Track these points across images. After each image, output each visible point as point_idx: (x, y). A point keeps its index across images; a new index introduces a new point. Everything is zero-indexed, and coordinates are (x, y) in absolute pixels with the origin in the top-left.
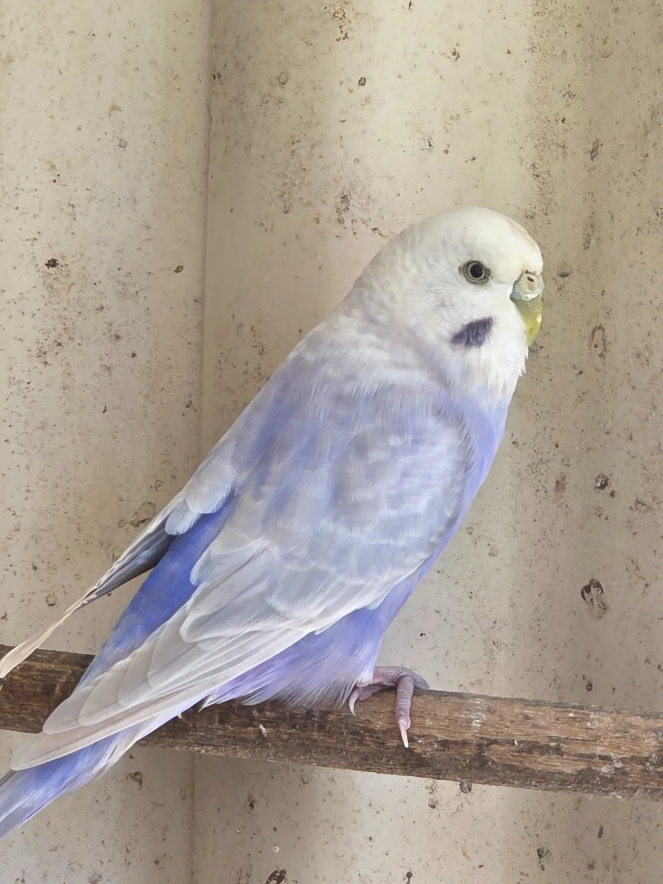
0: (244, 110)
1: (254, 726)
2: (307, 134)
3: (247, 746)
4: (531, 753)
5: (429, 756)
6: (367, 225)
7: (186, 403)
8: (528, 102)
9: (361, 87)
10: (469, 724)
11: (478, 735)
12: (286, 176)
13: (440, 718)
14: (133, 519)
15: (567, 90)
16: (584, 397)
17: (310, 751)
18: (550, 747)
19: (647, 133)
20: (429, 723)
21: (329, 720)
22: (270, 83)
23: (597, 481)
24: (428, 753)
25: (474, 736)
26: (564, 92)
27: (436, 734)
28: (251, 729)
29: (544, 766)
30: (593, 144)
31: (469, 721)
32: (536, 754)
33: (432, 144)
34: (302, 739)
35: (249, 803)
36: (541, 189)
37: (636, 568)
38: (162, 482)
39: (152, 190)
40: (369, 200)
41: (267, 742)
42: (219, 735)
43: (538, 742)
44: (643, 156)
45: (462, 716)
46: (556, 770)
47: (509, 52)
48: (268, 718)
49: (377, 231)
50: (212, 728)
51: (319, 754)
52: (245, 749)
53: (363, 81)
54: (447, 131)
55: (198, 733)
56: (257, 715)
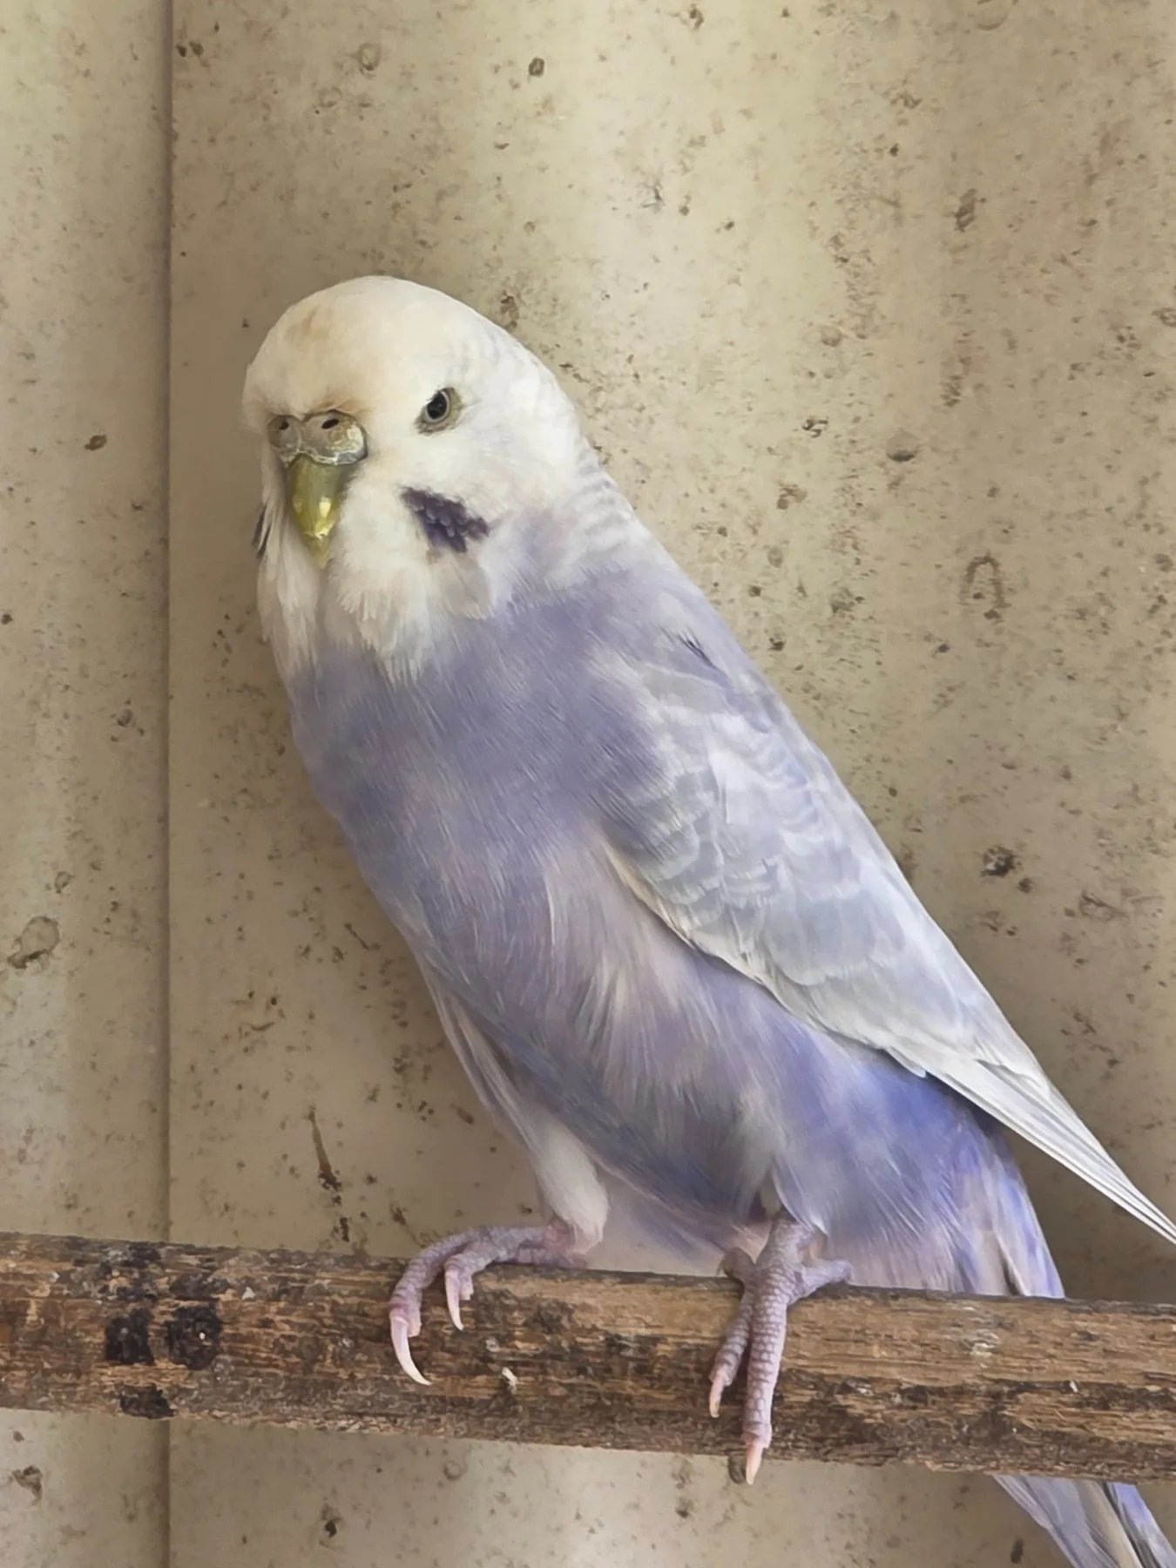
0: (274, 120)
1: (489, 1372)
2: (426, 170)
3: (467, 1415)
4: (1106, 1408)
5: (881, 1421)
6: (552, 357)
7: (119, 715)
8: (823, 112)
9: (535, 79)
10: (965, 1353)
11: (988, 1375)
12: (381, 257)
13: (900, 1343)
14: (15, 951)
15: (901, 90)
16: (951, 696)
17: (612, 1420)
18: (1149, 1395)
19: (1091, 179)
20: (877, 1352)
21: (660, 1354)
22: (339, 66)
23: (986, 859)
24: (878, 1415)
25: (982, 1377)
26: (893, 95)
27: (898, 1377)
28: (481, 1379)
29: (1132, 1434)
30: (963, 198)
31: (966, 1346)
32: (1117, 1409)
33: (661, 195)
34: (598, 1396)
35: (325, 1523)
36: (851, 286)
37: (1085, 1028)
38: (70, 877)
39: (35, 279)
40: (554, 306)
41: (515, 1403)
42: (408, 1394)
43: (1121, 1386)
44: (1083, 224)
45: (948, 1337)
46: (1160, 1440)
47: (786, 14)
48: (524, 1355)
49: (569, 369)
50: (392, 1380)
51: (630, 1425)
52: (459, 1420)
53: (538, 67)
54: (686, 170)
55: (359, 1391)
56: (496, 1349)
